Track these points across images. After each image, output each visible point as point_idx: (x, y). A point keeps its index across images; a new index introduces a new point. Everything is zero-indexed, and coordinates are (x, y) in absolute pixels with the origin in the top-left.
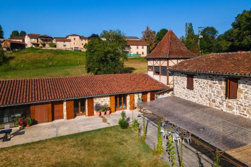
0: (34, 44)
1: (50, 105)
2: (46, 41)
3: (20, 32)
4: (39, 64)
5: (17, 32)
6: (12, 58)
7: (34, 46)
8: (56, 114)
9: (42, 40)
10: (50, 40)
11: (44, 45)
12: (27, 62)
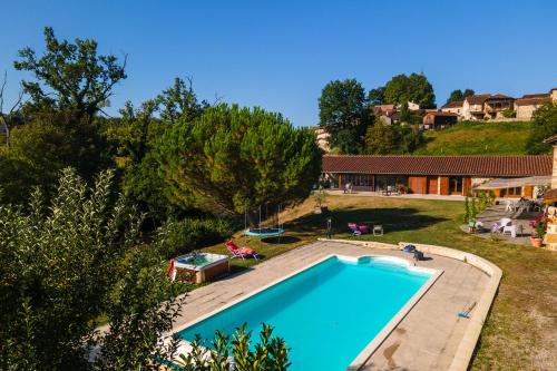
0: (474, 114)
1: (425, 179)
2: (499, 106)
3: (463, 91)
4: (467, 149)
5: (459, 91)
6: (431, 140)
7: (474, 118)
8: (431, 189)
9: (491, 105)
10: (506, 104)
11: (494, 115)
12: (452, 145)
